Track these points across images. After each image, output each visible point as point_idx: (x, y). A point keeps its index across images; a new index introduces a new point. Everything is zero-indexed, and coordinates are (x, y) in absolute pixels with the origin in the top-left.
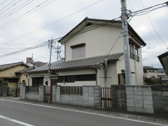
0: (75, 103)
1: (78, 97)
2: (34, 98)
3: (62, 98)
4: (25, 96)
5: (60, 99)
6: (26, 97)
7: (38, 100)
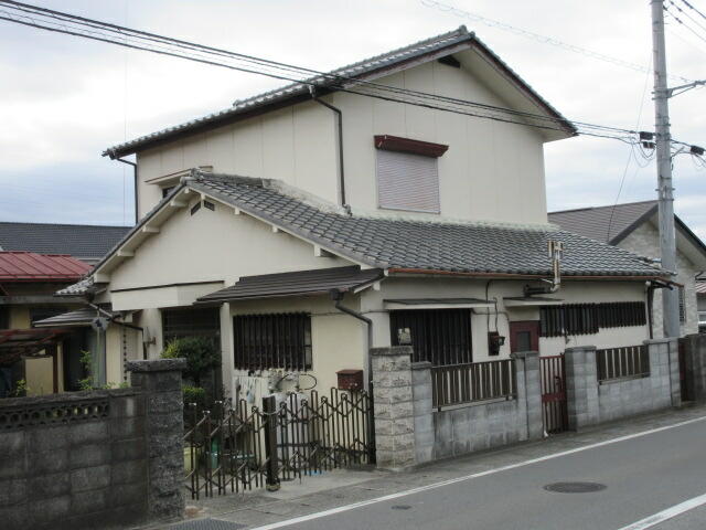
0: (636, 406)
1: (641, 383)
2: (497, 435)
3: (604, 399)
4: (438, 438)
5: (600, 405)
6: (443, 445)
7: (517, 434)
